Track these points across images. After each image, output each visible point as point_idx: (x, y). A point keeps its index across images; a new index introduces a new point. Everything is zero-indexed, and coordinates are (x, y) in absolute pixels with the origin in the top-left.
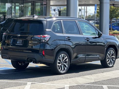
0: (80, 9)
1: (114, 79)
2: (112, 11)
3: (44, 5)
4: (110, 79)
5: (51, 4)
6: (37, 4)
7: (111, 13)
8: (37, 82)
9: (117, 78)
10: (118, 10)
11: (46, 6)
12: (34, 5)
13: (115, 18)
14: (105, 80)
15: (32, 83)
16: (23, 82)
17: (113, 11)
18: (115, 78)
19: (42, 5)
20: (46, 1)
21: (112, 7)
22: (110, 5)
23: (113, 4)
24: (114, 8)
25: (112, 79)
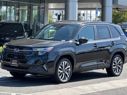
0: (83, 14)
1: (110, 90)
2: (116, 16)
3: (42, 8)
4: (106, 91)
5: (49, 8)
6: (34, 7)
7: (116, 18)
8: (22, 93)
9: (113, 89)
10: (122, 15)
11: (44, 9)
12: (30, 9)
13: (119, 24)
14: (100, 91)
15: (17, 94)
16: (7, 93)
17: (118, 15)
18: (112, 90)
19: (39, 8)
20: (44, 4)
21: (117, 11)
22: (113, 9)
23: (117, 8)
24: (118, 12)
25: (108, 90)
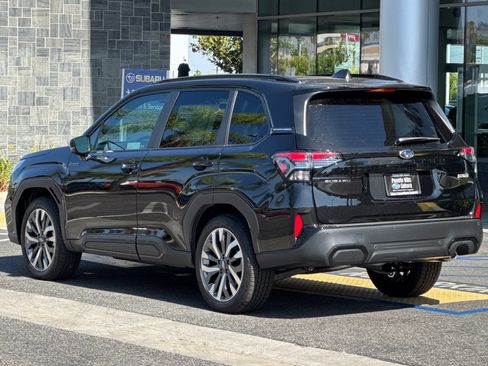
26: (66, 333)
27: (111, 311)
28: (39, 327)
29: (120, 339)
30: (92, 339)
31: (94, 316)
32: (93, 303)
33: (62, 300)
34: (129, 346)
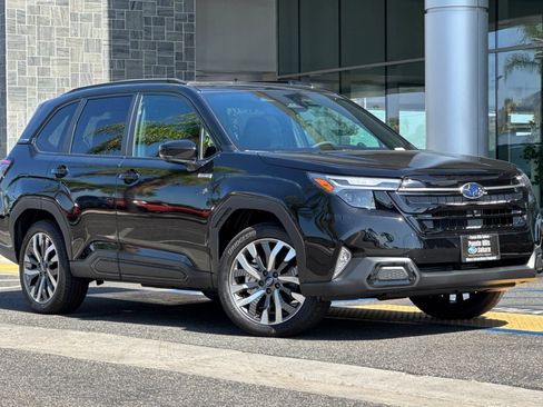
26: (115, 366)
27: (165, 344)
28: (81, 361)
29: (184, 371)
30: (148, 372)
31: (144, 350)
32: (140, 337)
33: (103, 334)
34: (198, 379)
